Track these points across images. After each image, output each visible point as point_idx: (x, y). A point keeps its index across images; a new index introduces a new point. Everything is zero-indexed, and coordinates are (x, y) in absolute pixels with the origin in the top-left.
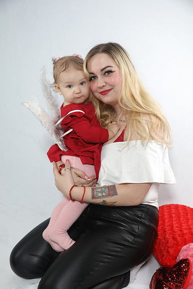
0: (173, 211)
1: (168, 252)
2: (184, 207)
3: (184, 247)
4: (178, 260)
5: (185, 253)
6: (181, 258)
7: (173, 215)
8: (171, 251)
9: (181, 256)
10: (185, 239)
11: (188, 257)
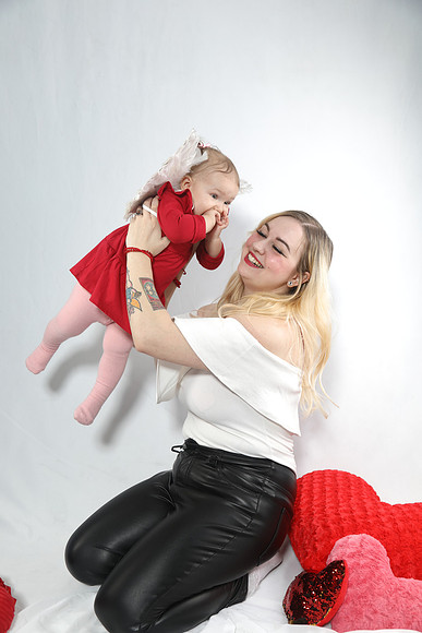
0: (328, 481)
1: (315, 548)
2: (346, 475)
3: (340, 541)
4: (328, 563)
5: (340, 550)
6: (333, 559)
7: (328, 489)
8: (319, 547)
9: (334, 556)
10: (343, 528)
11: (344, 558)
